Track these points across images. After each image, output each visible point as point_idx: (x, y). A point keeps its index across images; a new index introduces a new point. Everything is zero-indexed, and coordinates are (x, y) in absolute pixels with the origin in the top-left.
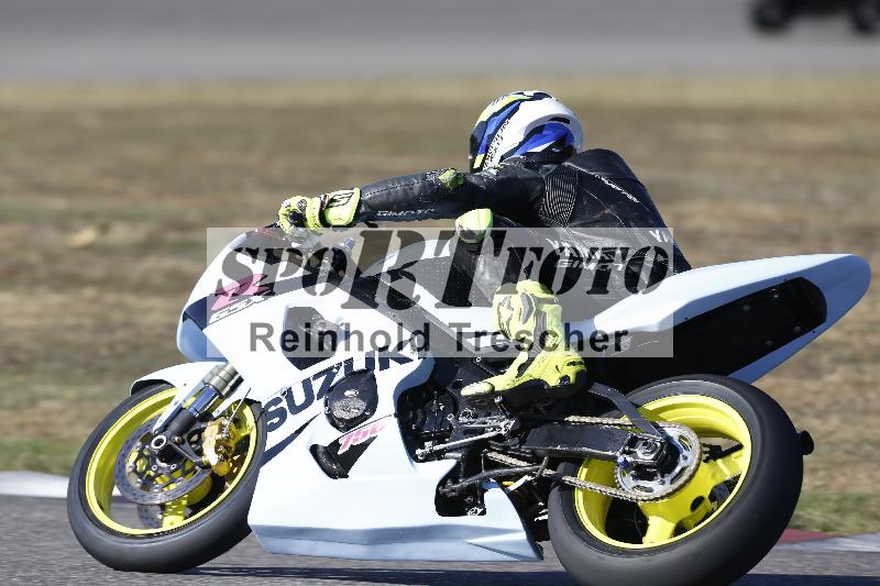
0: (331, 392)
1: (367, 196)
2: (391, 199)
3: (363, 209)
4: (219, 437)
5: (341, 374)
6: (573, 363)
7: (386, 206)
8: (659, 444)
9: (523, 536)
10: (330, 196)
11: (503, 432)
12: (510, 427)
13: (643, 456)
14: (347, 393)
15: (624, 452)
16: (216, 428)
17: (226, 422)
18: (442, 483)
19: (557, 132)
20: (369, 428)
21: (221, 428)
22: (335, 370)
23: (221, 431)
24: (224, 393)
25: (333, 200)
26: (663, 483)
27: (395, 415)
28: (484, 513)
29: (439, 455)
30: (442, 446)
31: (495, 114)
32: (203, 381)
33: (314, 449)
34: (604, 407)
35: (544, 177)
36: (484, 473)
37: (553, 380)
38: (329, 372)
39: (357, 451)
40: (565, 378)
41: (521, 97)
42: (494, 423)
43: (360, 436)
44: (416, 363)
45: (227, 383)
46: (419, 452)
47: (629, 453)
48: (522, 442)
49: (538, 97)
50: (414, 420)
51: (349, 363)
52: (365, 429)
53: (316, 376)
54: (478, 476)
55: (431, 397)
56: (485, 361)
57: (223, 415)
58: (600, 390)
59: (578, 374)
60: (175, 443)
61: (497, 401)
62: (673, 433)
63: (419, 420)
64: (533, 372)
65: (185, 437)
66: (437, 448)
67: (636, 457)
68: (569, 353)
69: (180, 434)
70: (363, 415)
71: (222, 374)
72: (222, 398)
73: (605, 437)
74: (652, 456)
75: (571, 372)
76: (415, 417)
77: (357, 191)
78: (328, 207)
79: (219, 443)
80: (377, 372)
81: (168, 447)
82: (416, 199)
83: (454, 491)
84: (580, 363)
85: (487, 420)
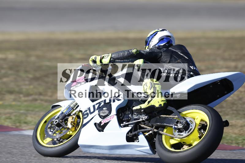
0: (100, 108)
1: (113, 56)
2: (119, 57)
3: (112, 59)
4: (72, 120)
5: (103, 104)
6: (163, 101)
7: (118, 59)
8: (184, 123)
9: (149, 148)
10: (103, 56)
11: (144, 119)
12: (146, 118)
13: (180, 126)
14: (104, 109)
15: (175, 125)
16: (71, 118)
17: (74, 116)
18: (128, 133)
19: (168, 40)
20: (109, 118)
21: (73, 118)
22: (101, 103)
23: (72, 119)
24: (74, 109)
25: (103, 57)
26: (186, 133)
27: (116, 115)
28: (139, 141)
29: (127, 126)
30: (128, 123)
31: (151, 35)
32: (69, 105)
33: (95, 124)
34: (171, 113)
35: (162, 51)
36: (139, 131)
37: (157, 105)
38: (100, 103)
39: (106, 124)
40: (161, 105)
41: (158, 30)
42: (142, 117)
43: (107, 120)
44: (122, 101)
45: (75, 106)
46: (122, 125)
47: (176, 125)
48: (149, 122)
49: (163, 30)
50: (121, 116)
51: (105, 100)
52: (108, 119)
53: (97, 104)
54: (137, 131)
55: (126, 110)
56: (141, 100)
57: (74, 115)
58: (170, 108)
59: (164, 104)
60: (60, 122)
61: (142, 111)
62: (188, 120)
63: (123, 116)
64: (152, 103)
65: (63, 120)
66: (126, 124)
67: (178, 126)
68: (162, 98)
69: (62, 119)
70: (108, 114)
71: (74, 104)
72: (74, 110)
73: (170, 121)
74: (182, 126)
75: (162, 103)
76: (122, 115)
77: (110, 55)
78: (102, 59)
79: (72, 122)
80: (112, 103)
81: (58, 123)
82: (125, 57)
83: (131, 135)
84: (165, 101)
85: (140, 116)
